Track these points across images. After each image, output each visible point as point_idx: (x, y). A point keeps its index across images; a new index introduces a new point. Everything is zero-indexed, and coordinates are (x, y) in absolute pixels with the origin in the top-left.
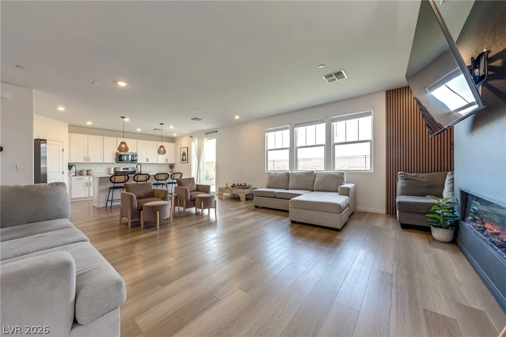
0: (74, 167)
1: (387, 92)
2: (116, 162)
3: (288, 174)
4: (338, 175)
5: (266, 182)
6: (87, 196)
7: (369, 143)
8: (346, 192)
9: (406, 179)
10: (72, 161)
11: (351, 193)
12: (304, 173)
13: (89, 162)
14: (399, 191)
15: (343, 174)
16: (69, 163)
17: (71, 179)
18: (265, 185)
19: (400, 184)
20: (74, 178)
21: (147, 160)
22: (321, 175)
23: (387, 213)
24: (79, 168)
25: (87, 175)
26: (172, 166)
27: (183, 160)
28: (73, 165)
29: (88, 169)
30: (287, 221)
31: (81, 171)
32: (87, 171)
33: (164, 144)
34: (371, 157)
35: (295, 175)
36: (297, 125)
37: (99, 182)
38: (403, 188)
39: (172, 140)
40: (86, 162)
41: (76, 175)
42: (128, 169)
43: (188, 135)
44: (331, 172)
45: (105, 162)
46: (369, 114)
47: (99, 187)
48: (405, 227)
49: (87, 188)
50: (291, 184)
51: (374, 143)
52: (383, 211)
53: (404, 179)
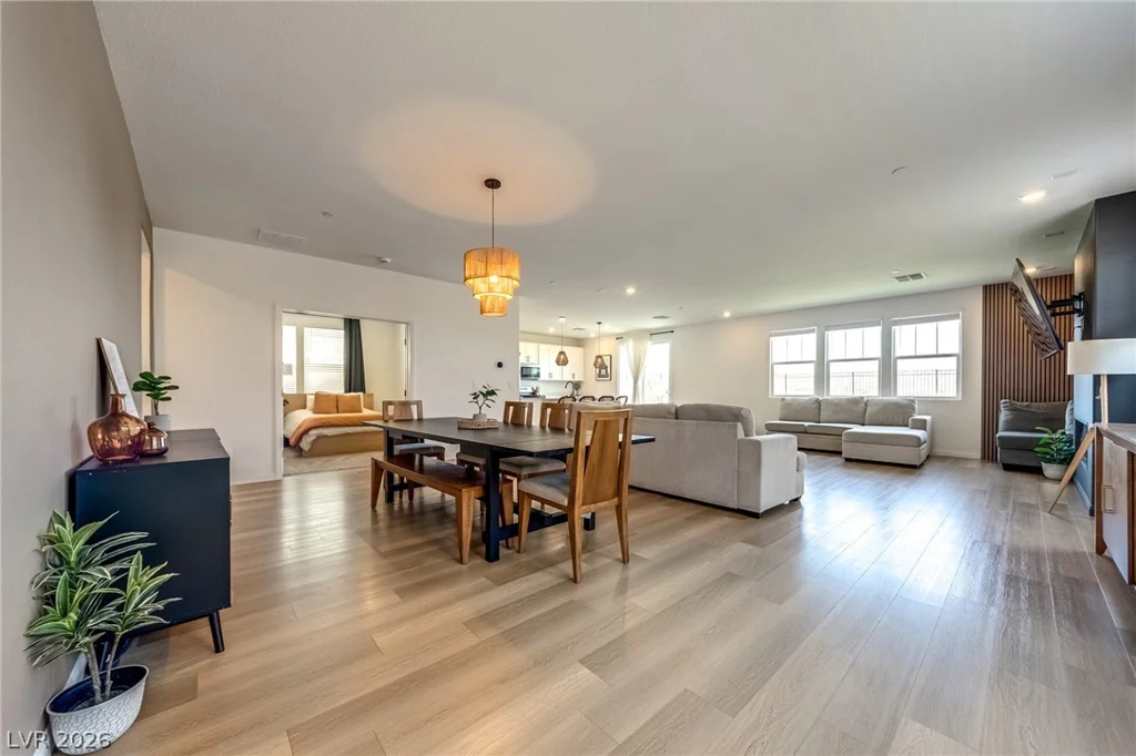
1: (985, 287)
3: (818, 402)
4: (906, 403)
5: (778, 412)
7: (954, 359)
8: (921, 425)
9: (1012, 409)
11: (928, 428)
12: (847, 400)
14: (1001, 425)
15: (913, 401)
18: (778, 416)
19: (1003, 416)
21: (550, 375)
22: (876, 403)
23: (983, 458)
26: (577, 386)
27: (600, 376)
30: (838, 460)
33: (566, 349)
34: (958, 374)
35: (830, 403)
36: (829, 328)
38: (1007, 422)
39: (579, 342)
43: (614, 335)
44: (892, 398)
46: (957, 317)
48: (1008, 468)
50: (824, 415)
51: (963, 359)
52: (978, 455)
53: (1011, 410)
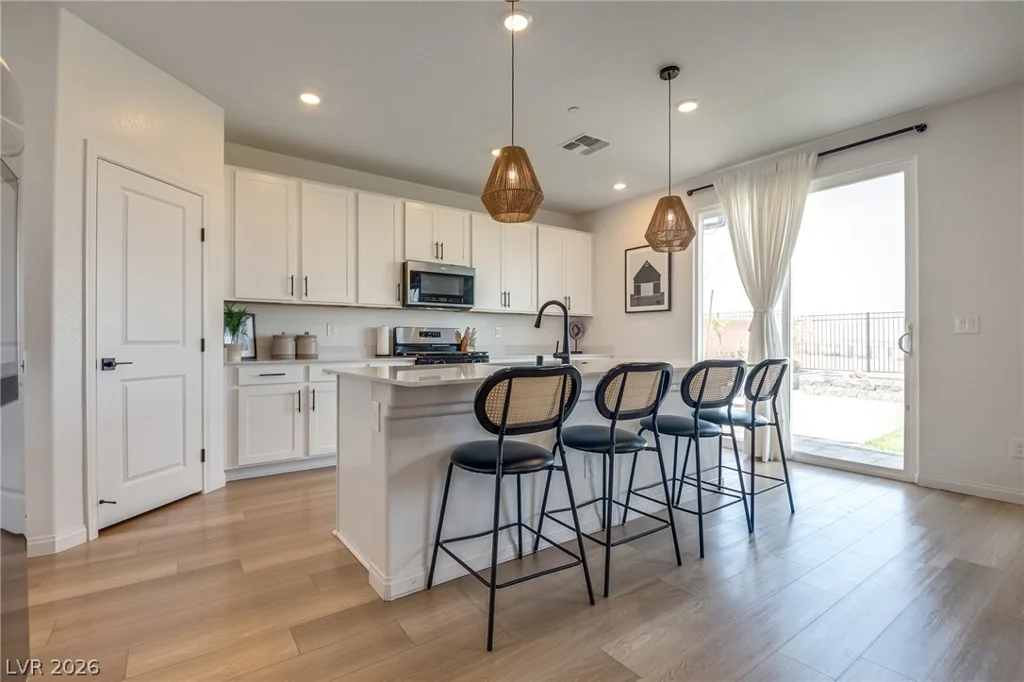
0: (249, 322)
2: (398, 305)
6: (299, 454)
10: (243, 294)
13: (305, 300)
16: (226, 302)
17: (235, 378)
20: (249, 372)
21: (505, 297)
24: (269, 327)
25: (297, 356)
26: (576, 329)
28: (242, 314)
29: (302, 333)
31: (275, 337)
32: (297, 339)
37: (391, 419)
40: (295, 300)
41: (255, 358)
42: (437, 335)
45: (363, 302)
47: (389, 453)
49: (300, 417)
